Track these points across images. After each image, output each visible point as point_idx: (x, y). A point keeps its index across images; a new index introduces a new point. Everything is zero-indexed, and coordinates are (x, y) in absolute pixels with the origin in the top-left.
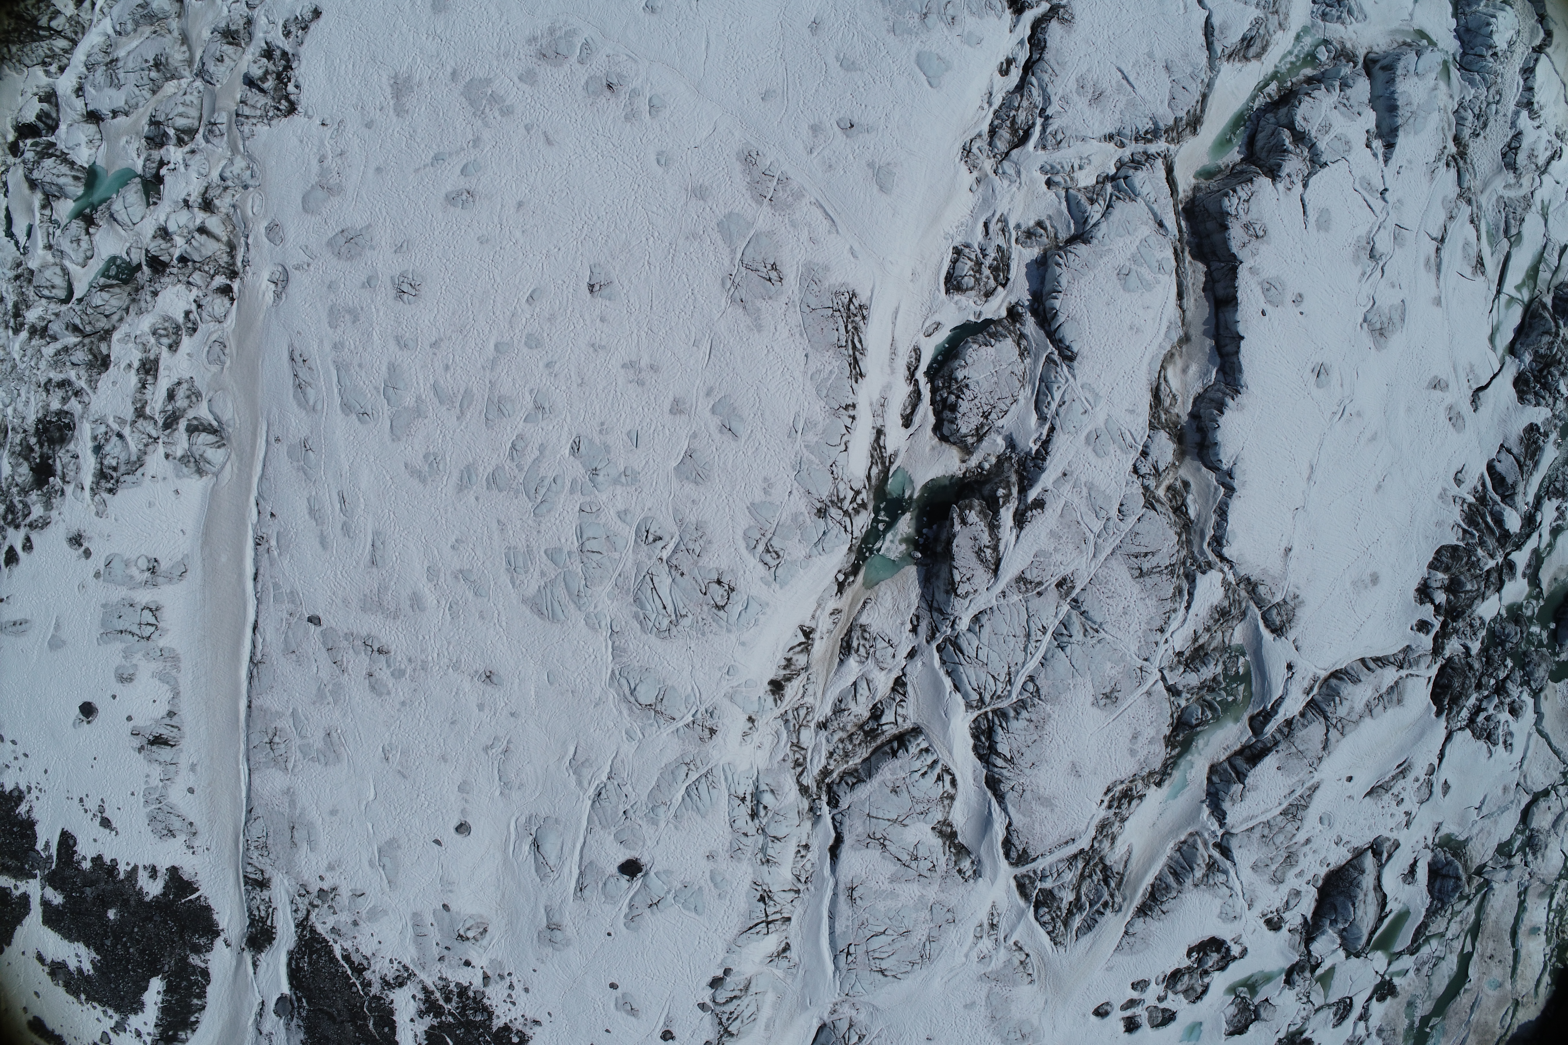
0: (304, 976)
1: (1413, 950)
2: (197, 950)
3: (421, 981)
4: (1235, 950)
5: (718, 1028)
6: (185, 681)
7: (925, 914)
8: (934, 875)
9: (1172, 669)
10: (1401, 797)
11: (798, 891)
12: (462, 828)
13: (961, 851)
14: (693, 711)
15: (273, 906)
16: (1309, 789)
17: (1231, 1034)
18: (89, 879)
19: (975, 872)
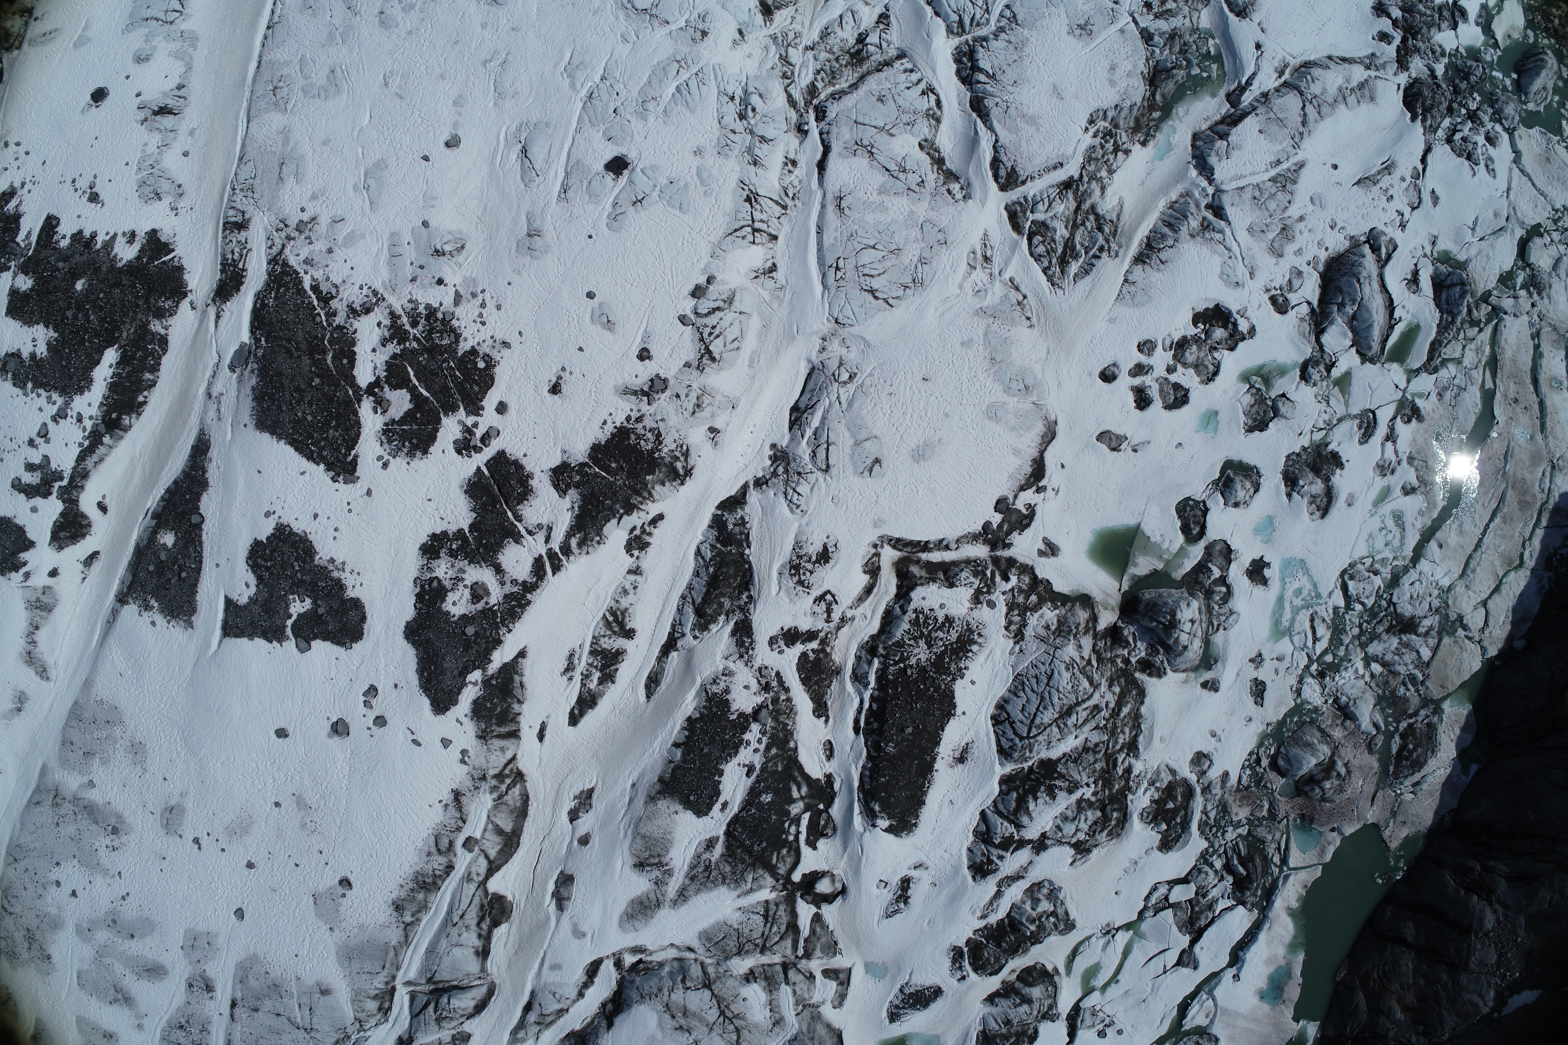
0: (268, 312)
1: (1431, 366)
2: (161, 314)
3: (390, 306)
4: (1243, 326)
5: (698, 345)
6: (200, 58)
7: (915, 232)
8: (923, 190)
9: (1141, 14)
10: (1390, 193)
11: (785, 207)
12: (452, 143)
13: (951, 176)
14: (686, 16)
15: (248, 247)
16: (1296, 164)
17: (1250, 430)
18: (64, 255)
19: (964, 197)
